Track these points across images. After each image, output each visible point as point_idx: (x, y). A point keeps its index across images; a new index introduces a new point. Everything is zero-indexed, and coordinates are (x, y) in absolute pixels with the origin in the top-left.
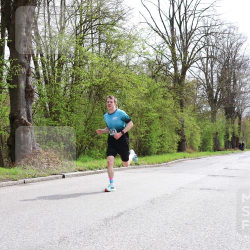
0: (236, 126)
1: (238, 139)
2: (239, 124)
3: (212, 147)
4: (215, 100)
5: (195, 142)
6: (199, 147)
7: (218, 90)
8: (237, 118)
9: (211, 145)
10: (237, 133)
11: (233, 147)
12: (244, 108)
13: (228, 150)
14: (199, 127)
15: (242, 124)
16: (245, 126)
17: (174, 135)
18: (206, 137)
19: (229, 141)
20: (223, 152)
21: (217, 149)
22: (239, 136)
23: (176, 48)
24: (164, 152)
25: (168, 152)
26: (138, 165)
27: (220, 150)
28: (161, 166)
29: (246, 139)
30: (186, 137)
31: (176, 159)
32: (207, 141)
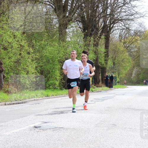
0: (102, 49)
1: (103, 70)
2: (107, 47)
3: (57, 83)
8: (103, 37)
10: (102, 60)
15: (111, 47)
16: (116, 51)
18: (48, 67)
22: (105, 66)
29: (119, 70)
30: (3, 66)
32: (49, 73)
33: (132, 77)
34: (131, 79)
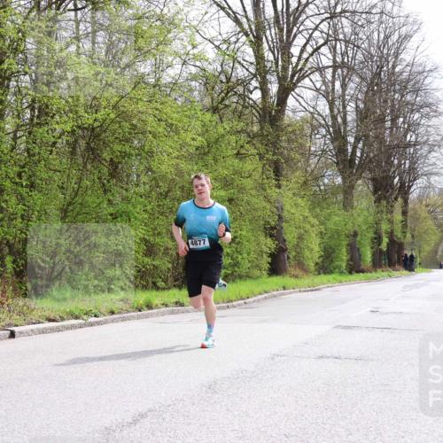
0: (398, 217)
1: (401, 246)
2: (404, 213)
3: (344, 265)
4: (352, 161)
5: (307, 253)
6: (317, 264)
7: (357, 140)
8: (399, 199)
9: (342, 260)
10: (398, 234)
11: (391, 264)
12: (415, 179)
13: (379, 270)
14: (315, 221)
15: (410, 213)
16: (417, 219)
17: (262, 238)
18: (333, 243)
19: (381, 251)
20: (369, 275)
21: (355, 268)
22: (402, 240)
23: (265, 45)
24: (241, 277)
25: (248, 277)
26: (182, 305)
27: (363, 271)
28: (235, 307)
29: (420, 247)
30: (287, 243)
31: (266, 292)
32: (334, 251)
33: (438, 257)
34: (436, 259)
